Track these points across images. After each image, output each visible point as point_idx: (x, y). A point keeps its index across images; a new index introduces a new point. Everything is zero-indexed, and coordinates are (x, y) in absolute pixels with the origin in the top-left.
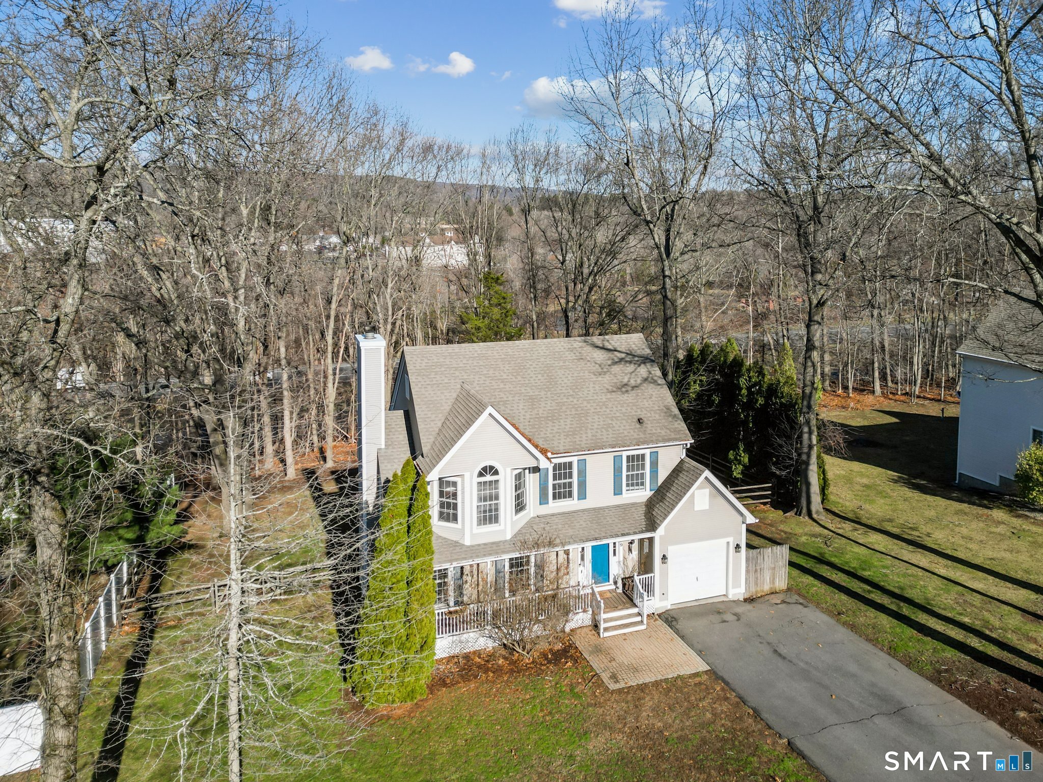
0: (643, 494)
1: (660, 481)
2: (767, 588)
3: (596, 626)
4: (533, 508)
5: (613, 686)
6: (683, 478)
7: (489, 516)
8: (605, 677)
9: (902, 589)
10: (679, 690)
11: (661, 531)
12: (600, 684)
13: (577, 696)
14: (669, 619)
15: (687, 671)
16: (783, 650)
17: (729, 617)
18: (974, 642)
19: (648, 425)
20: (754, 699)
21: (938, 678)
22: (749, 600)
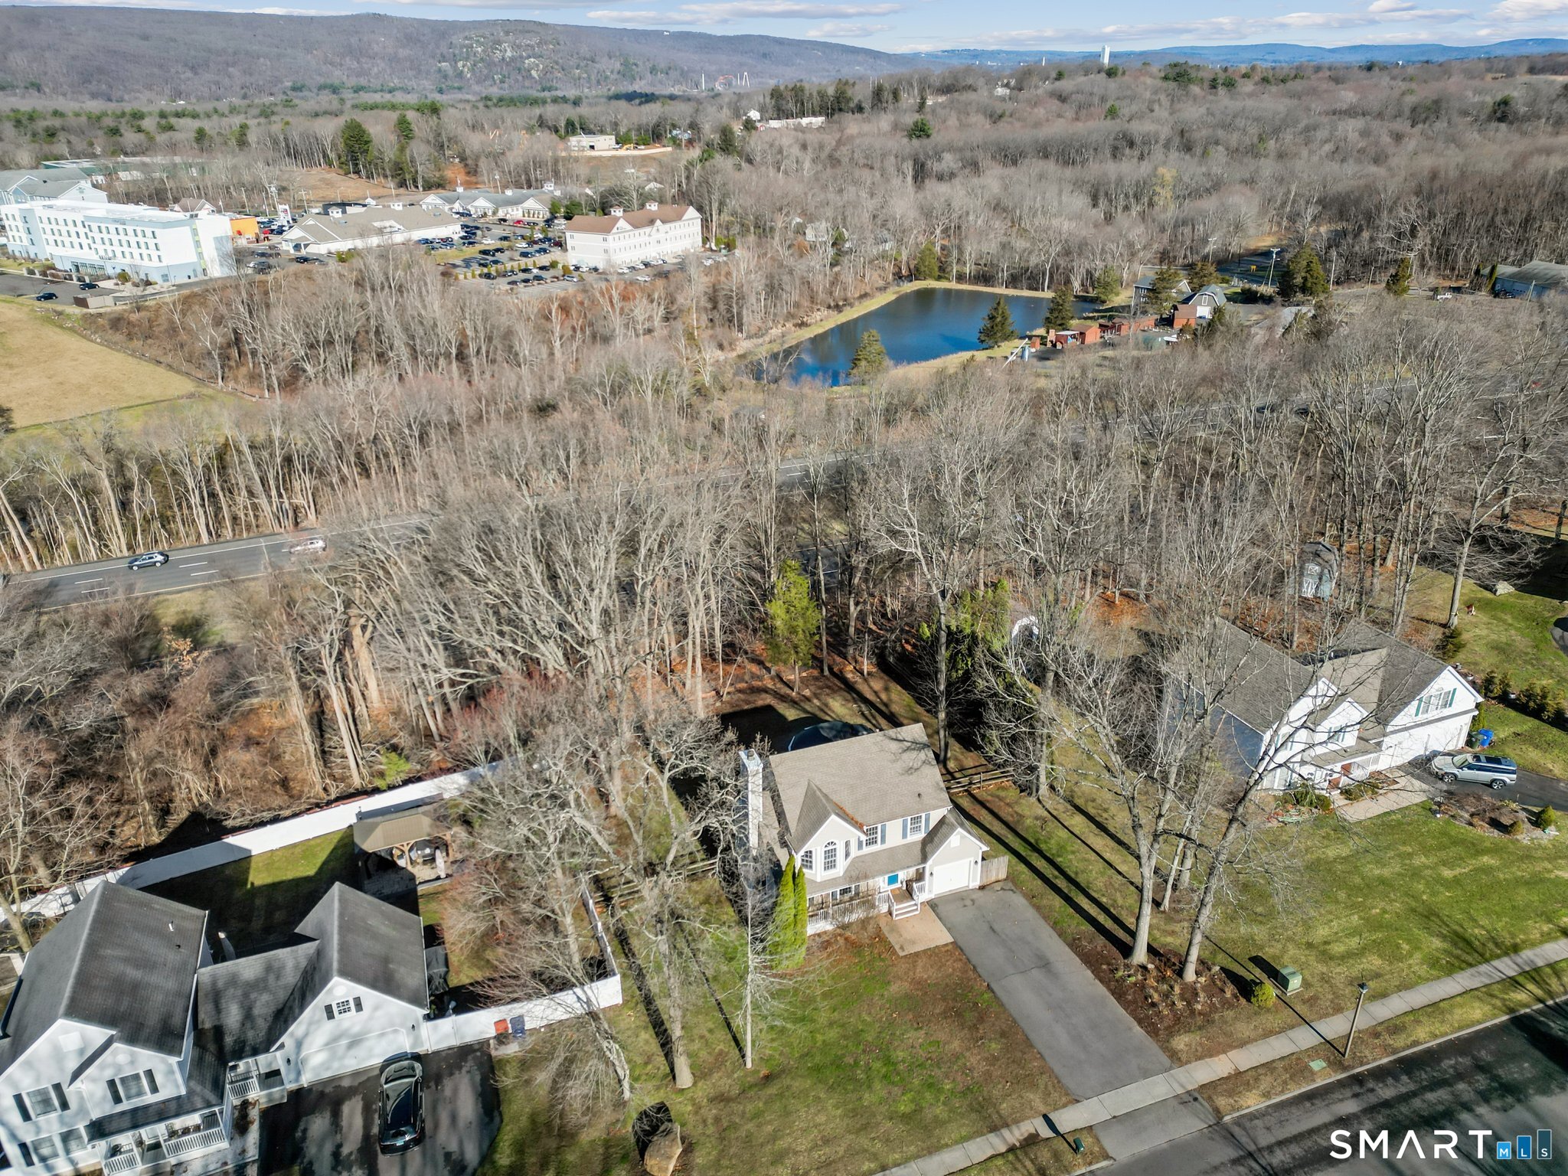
0: (921, 835)
1: (931, 827)
2: (993, 879)
3: (891, 914)
4: (854, 852)
5: (901, 954)
6: (944, 829)
7: (830, 864)
8: (897, 947)
9: (1076, 873)
10: (937, 955)
11: (930, 862)
12: (895, 953)
13: (883, 960)
14: (933, 905)
15: (941, 942)
16: (996, 927)
17: (968, 902)
18: (1102, 918)
19: (924, 798)
20: (974, 960)
21: (1074, 945)
22: (982, 888)
